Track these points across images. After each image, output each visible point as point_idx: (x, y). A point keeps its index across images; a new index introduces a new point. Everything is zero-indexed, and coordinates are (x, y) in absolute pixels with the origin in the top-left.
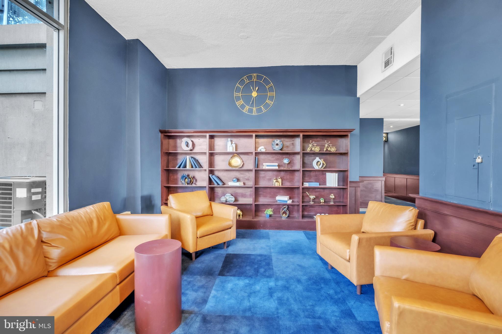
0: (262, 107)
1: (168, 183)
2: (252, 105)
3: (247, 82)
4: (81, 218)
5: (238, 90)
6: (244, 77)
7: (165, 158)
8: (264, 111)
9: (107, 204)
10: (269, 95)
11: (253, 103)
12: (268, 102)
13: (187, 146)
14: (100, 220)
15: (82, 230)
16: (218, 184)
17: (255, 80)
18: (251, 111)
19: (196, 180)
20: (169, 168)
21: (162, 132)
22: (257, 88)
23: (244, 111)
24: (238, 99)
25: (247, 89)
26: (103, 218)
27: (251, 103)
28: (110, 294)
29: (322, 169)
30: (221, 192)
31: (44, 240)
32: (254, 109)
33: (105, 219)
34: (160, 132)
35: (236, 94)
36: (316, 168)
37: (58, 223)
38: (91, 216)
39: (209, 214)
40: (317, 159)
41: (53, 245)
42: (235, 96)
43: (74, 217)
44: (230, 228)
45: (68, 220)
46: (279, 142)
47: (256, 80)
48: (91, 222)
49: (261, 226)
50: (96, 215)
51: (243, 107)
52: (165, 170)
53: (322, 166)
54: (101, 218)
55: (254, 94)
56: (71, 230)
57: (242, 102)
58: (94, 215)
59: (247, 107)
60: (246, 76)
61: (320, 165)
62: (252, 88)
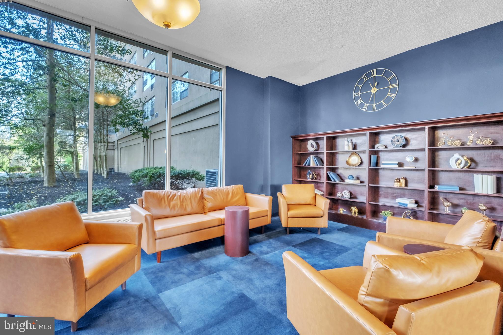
0: (383, 102)
1: (300, 178)
2: (372, 102)
3: (365, 80)
4: (224, 191)
5: (357, 90)
6: (363, 76)
7: (297, 158)
8: (385, 105)
9: (241, 186)
10: (390, 88)
11: (372, 100)
12: (389, 95)
13: (313, 147)
14: (234, 194)
15: (222, 196)
16: (335, 181)
17: (374, 76)
18: (370, 108)
19: (320, 177)
20: (300, 165)
21: (293, 137)
22: (376, 84)
23: (363, 109)
24: (357, 98)
25: (366, 87)
26: (236, 193)
27: (370, 100)
28: (217, 227)
29: (465, 169)
30: (341, 188)
31: (204, 197)
32: (374, 105)
33: (237, 194)
34: (291, 137)
35: (354, 95)
36: (454, 168)
37: (211, 191)
38: (229, 191)
39: (311, 203)
40: (457, 155)
41: (207, 200)
42: (354, 96)
43: (219, 190)
44: (322, 217)
45: (217, 190)
46: (400, 138)
47: (376, 75)
48: (228, 194)
49: (375, 227)
50: (232, 191)
51: (362, 105)
52: (296, 167)
53: (465, 166)
54: (235, 193)
55: (374, 90)
56: (217, 195)
57: (360, 101)
58: (230, 191)
59: (366, 105)
60: (364, 75)
61: (460, 164)
62: (371, 85)
